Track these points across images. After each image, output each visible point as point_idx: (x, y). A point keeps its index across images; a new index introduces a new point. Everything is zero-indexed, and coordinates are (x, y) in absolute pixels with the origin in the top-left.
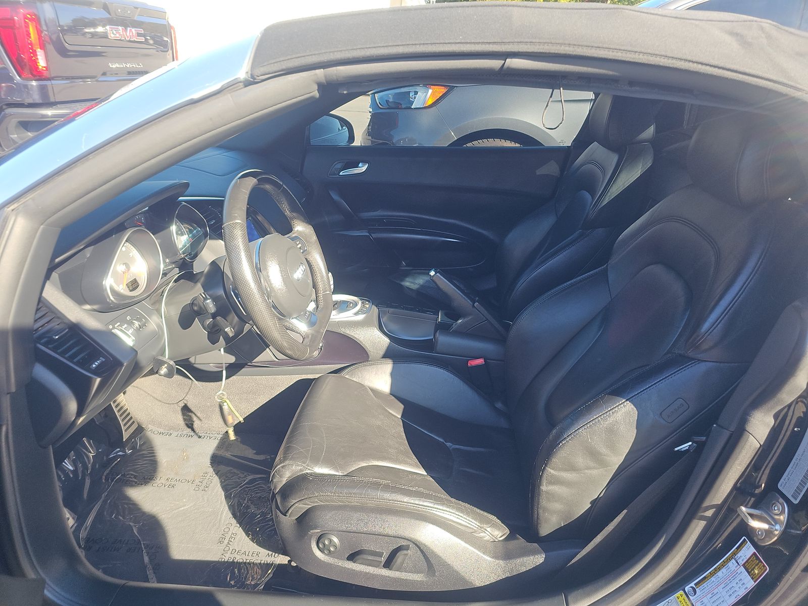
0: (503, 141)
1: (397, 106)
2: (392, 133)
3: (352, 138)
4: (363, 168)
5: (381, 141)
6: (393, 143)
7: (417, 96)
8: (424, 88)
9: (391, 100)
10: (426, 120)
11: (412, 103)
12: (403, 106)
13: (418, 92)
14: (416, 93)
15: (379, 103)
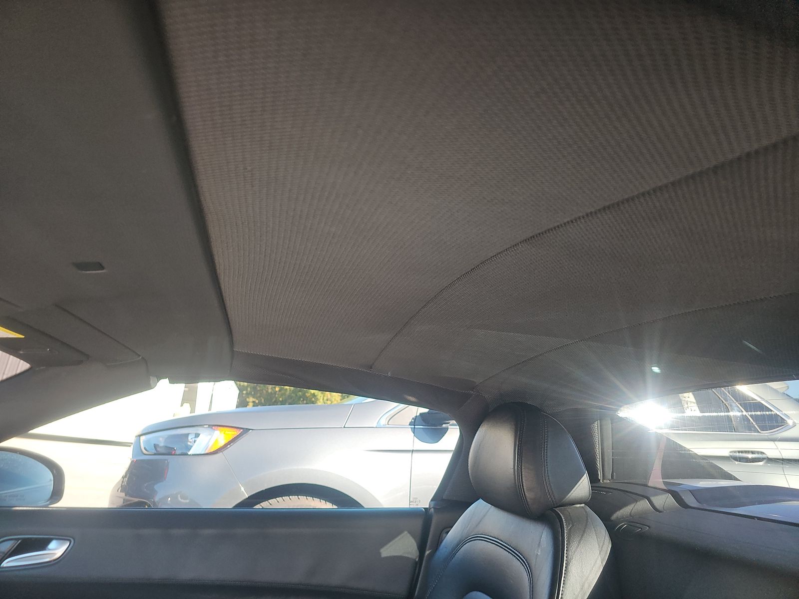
0: (310, 498)
1: (170, 452)
2: (156, 487)
3: (57, 493)
4: (57, 550)
5: (136, 500)
6: (154, 503)
7: (198, 440)
8: (209, 429)
9: (162, 444)
10: (207, 470)
11: (189, 448)
12: (178, 452)
13: (199, 434)
14: (197, 435)
15: (145, 448)
